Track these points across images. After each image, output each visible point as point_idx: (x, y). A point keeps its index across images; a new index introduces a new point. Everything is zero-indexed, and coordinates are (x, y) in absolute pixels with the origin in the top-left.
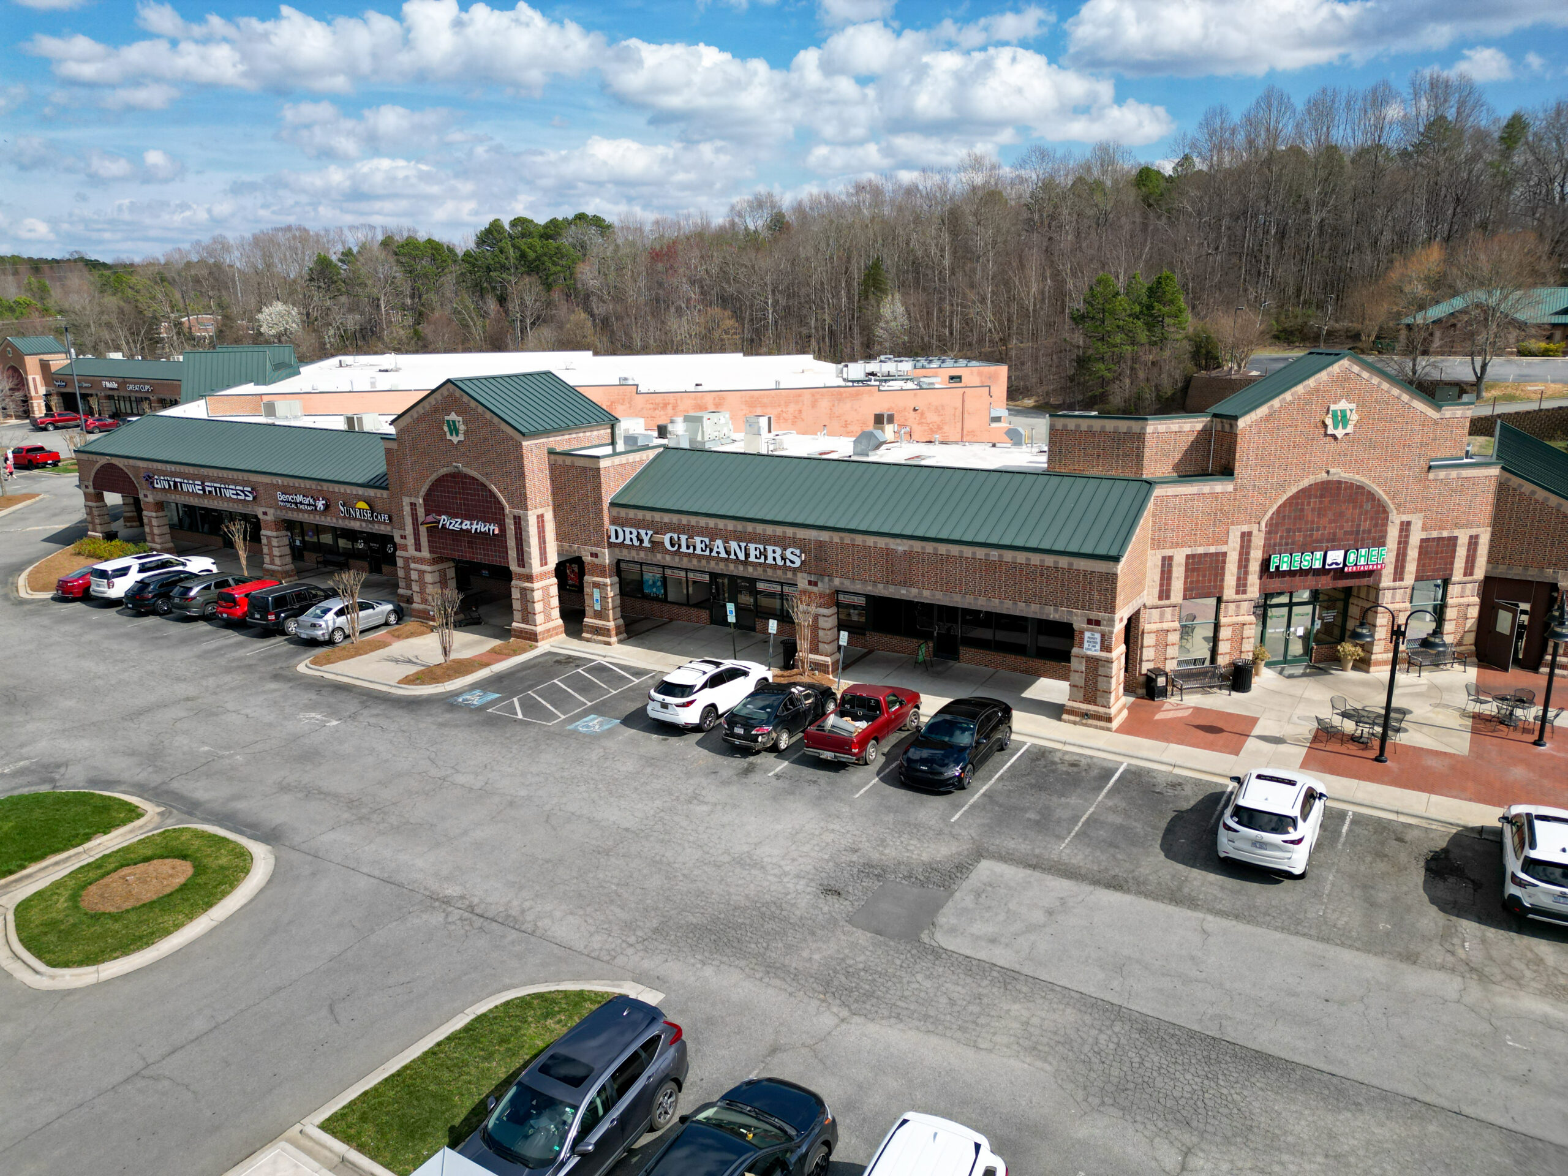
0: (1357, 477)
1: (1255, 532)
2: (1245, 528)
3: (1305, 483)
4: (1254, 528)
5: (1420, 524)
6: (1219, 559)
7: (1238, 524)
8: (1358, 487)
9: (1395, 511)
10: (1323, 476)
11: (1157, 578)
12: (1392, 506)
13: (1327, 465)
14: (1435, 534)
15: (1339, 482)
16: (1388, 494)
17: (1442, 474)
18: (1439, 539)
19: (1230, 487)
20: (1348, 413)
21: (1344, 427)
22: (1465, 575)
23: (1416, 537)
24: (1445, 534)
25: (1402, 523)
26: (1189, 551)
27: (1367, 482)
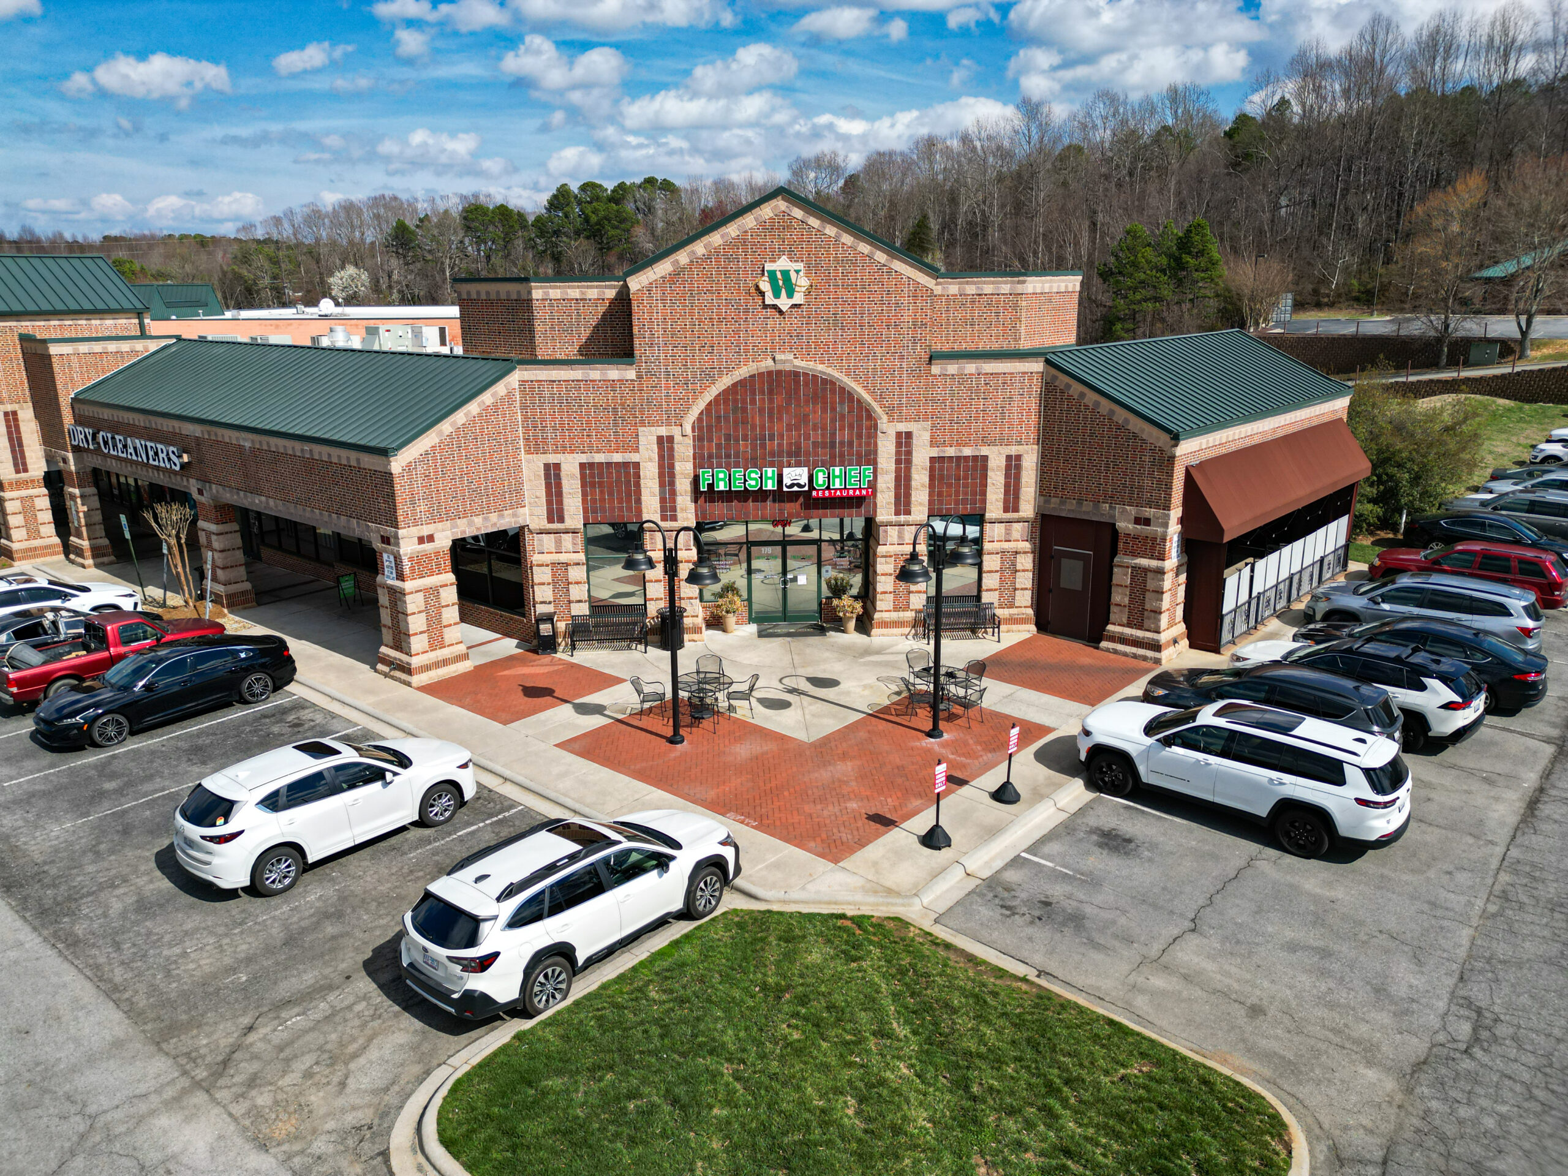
0: (820, 367)
1: (678, 438)
2: (663, 431)
3: (743, 372)
4: (676, 431)
5: (926, 436)
6: (630, 473)
7: (651, 425)
8: (825, 381)
9: (885, 418)
10: (767, 364)
11: (542, 492)
12: (879, 410)
13: (773, 348)
14: (951, 452)
15: (796, 374)
16: (872, 393)
17: (952, 368)
18: (958, 458)
19: (631, 374)
20: (793, 275)
21: (790, 295)
22: (1006, 510)
23: (922, 455)
24: (967, 452)
25: (899, 434)
26: (584, 458)
27: (836, 374)
